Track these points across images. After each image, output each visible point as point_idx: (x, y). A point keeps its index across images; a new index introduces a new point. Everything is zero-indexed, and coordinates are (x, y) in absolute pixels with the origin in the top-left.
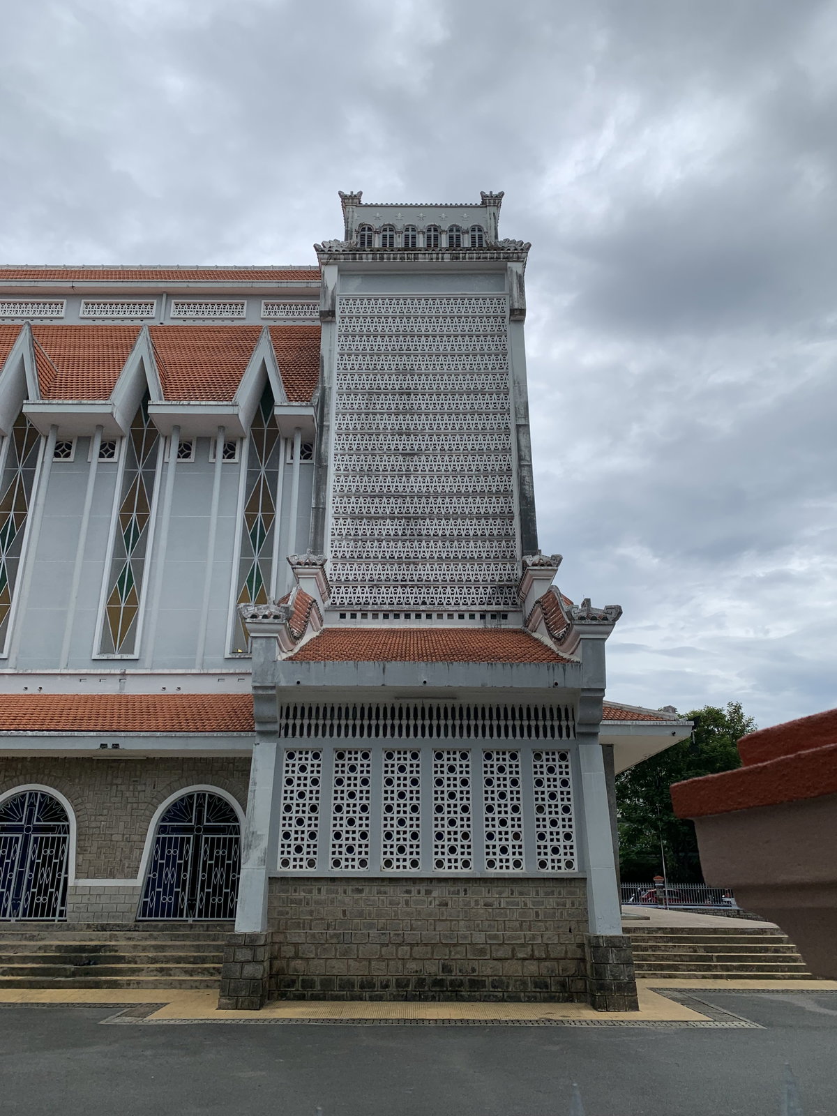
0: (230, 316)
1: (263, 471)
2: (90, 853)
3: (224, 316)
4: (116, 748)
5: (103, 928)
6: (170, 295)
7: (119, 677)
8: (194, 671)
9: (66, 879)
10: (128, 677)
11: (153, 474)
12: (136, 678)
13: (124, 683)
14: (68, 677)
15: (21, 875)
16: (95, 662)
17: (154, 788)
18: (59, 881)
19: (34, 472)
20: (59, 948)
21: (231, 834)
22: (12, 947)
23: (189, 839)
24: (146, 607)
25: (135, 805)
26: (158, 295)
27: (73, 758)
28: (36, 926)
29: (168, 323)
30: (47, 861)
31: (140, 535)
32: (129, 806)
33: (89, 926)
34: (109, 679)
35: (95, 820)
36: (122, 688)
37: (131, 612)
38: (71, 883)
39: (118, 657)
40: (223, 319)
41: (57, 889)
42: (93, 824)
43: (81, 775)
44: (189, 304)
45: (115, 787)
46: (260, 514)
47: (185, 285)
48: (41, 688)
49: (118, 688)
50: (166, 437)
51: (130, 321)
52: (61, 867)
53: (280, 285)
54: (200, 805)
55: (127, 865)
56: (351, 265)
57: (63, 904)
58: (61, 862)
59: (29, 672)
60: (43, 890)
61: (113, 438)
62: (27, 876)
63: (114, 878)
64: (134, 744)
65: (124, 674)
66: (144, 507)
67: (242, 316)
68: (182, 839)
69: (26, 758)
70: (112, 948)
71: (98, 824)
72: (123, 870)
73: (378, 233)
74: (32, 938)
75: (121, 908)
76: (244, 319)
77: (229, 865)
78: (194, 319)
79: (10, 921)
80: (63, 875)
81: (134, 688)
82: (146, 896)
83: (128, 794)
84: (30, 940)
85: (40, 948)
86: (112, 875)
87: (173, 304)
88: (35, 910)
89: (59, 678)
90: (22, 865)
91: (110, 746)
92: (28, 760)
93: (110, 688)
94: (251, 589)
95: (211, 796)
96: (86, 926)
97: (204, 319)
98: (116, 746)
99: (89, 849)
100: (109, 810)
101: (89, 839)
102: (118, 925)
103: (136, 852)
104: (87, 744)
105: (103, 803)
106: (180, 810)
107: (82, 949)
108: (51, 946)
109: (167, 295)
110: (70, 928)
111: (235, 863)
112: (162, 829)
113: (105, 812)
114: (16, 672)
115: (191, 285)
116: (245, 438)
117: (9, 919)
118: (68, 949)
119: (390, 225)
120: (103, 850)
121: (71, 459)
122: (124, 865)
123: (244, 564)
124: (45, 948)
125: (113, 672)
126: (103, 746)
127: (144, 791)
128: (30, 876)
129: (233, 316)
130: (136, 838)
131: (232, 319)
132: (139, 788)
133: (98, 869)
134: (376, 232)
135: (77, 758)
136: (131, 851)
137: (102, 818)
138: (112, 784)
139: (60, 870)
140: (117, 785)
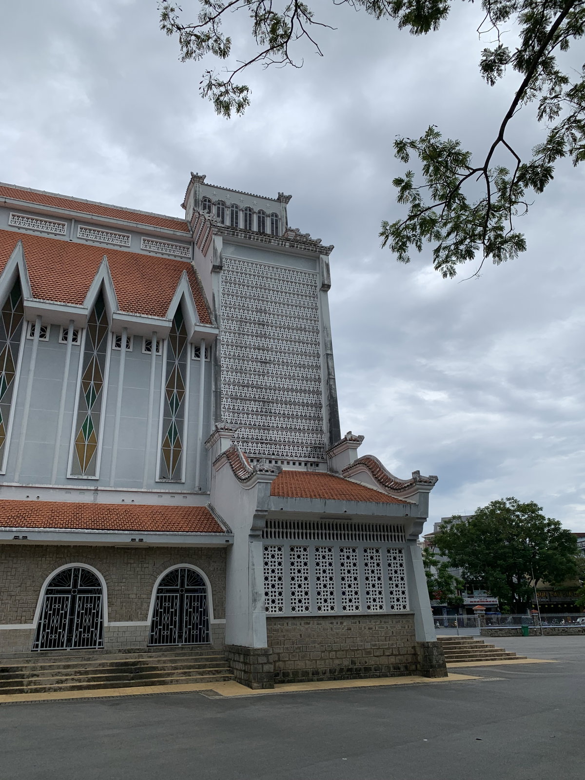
0: (118, 244)
1: (177, 362)
2: (116, 606)
3: (114, 243)
4: (142, 541)
5: (129, 651)
6: (78, 221)
7: (93, 492)
8: (143, 490)
9: (101, 622)
10: (99, 492)
11: (104, 356)
12: (104, 493)
13: (97, 496)
14: (58, 490)
15: (71, 621)
16: (69, 481)
17: (154, 565)
18: (97, 624)
19: (19, 345)
20: (112, 664)
21: (201, 593)
22: (82, 665)
23: (177, 596)
24: (103, 445)
25: (143, 576)
26: (69, 219)
27: (102, 547)
28: (85, 652)
29: (75, 241)
30: (88, 612)
31: (97, 397)
32: (139, 576)
33: (120, 651)
34: (87, 493)
35: (118, 586)
36: (95, 499)
37: (93, 447)
38: (106, 624)
39: (85, 477)
40: (114, 245)
41: (96, 629)
42: (117, 588)
43: (107, 557)
44: (90, 230)
45: (129, 565)
46: (175, 390)
47: (90, 217)
48: (38, 497)
49: (93, 499)
50: (113, 333)
51: (46, 234)
52: (98, 614)
53: (155, 229)
54: (183, 576)
55: (139, 613)
56: (230, 238)
57: (100, 638)
58: (98, 612)
59: (31, 485)
60: (87, 629)
61: (77, 329)
62: (76, 621)
63: (132, 621)
64: (153, 539)
65: (96, 490)
66: (99, 378)
67: (127, 245)
68: (173, 596)
69: (70, 546)
70: (144, 663)
71: (120, 588)
72: (138, 617)
73: (215, 205)
74: (89, 659)
75: (139, 639)
76: (129, 247)
77: (201, 611)
78: (94, 241)
79: (66, 650)
80: (99, 620)
81: (104, 499)
82: (152, 631)
83: (138, 569)
84: (88, 661)
85: (100, 665)
86: (130, 619)
87: (79, 228)
88: (82, 642)
89: (51, 491)
90: (72, 613)
91: (137, 540)
92: (72, 547)
93: (87, 499)
94: (171, 438)
95: (189, 571)
96: (118, 651)
97: (101, 242)
98: (141, 540)
99: (115, 604)
100: (126, 579)
101: (114, 597)
102: (138, 649)
103: (145, 605)
104: (122, 538)
105: (123, 575)
106: (171, 579)
107: (126, 664)
108: (107, 663)
109: (75, 221)
110: (108, 652)
111: (204, 610)
112: (159, 591)
113: (124, 580)
114: (21, 485)
115: (94, 218)
116: (166, 339)
117: (66, 648)
118: (117, 664)
119: (222, 201)
120: (124, 604)
121: (47, 339)
122: (138, 613)
123: (166, 422)
124: (103, 665)
125: (89, 488)
126: (133, 540)
127: (148, 567)
128: (78, 621)
129: (121, 244)
130: (144, 596)
131: (121, 246)
132: (145, 565)
133: (122, 616)
134: (213, 204)
135: (104, 546)
136: (142, 605)
137: (122, 584)
138: (127, 563)
139: (97, 617)
140: (131, 563)
